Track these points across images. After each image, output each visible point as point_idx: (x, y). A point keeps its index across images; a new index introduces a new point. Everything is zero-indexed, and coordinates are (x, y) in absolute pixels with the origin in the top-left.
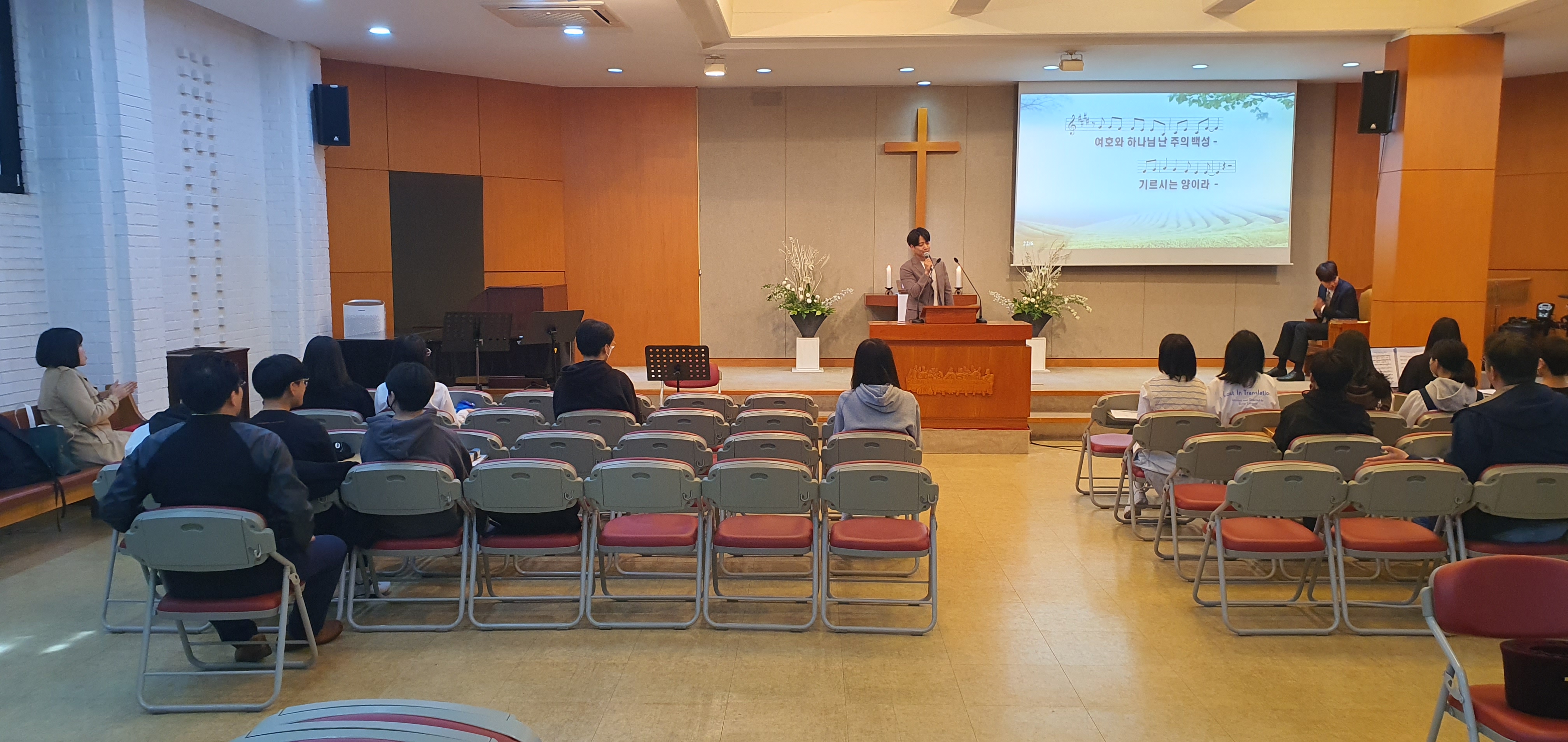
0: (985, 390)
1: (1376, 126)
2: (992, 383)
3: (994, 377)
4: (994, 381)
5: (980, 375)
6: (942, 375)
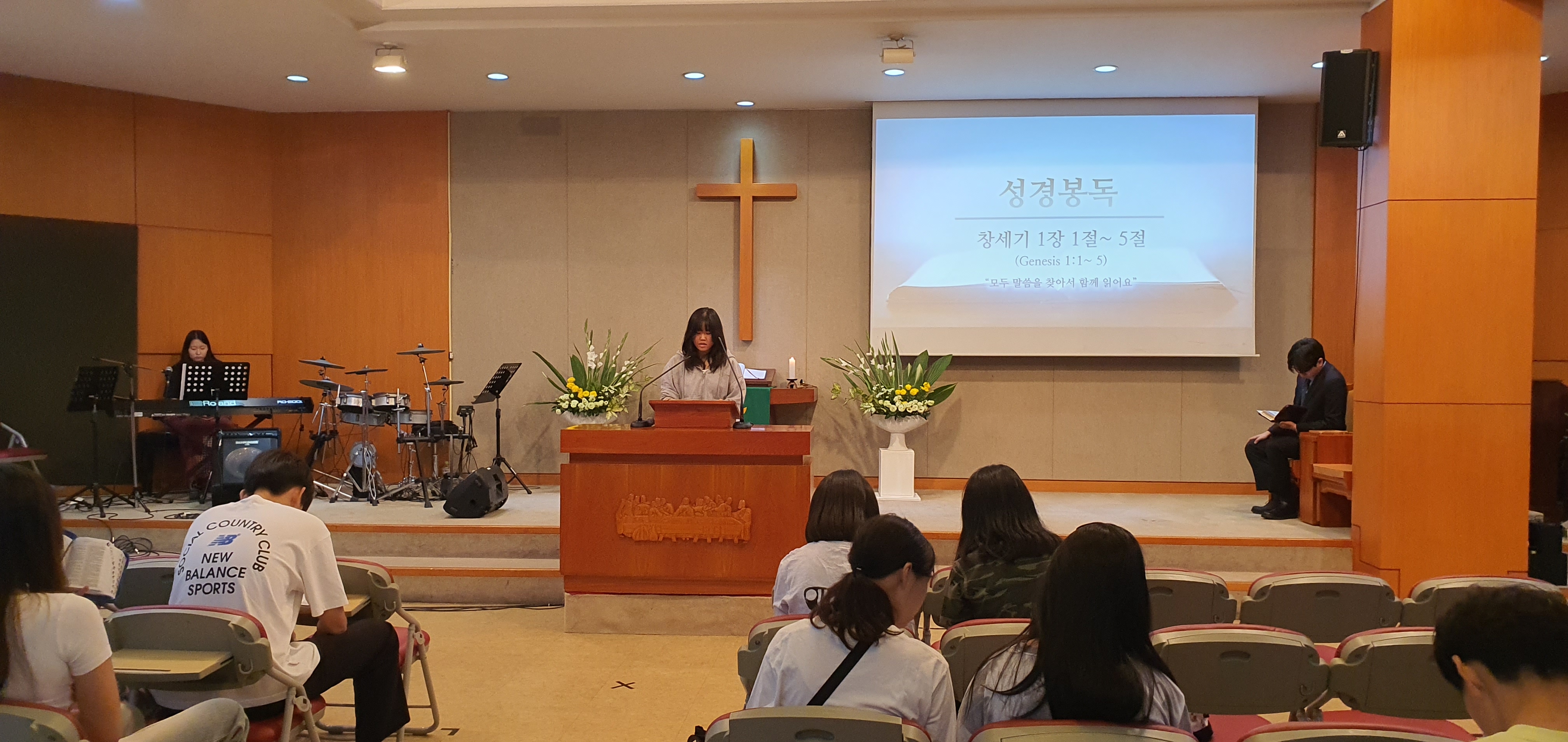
0: (738, 533)
1: (1346, 134)
2: (748, 524)
3: (752, 513)
4: (753, 518)
5: (730, 509)
6: (672, 509)
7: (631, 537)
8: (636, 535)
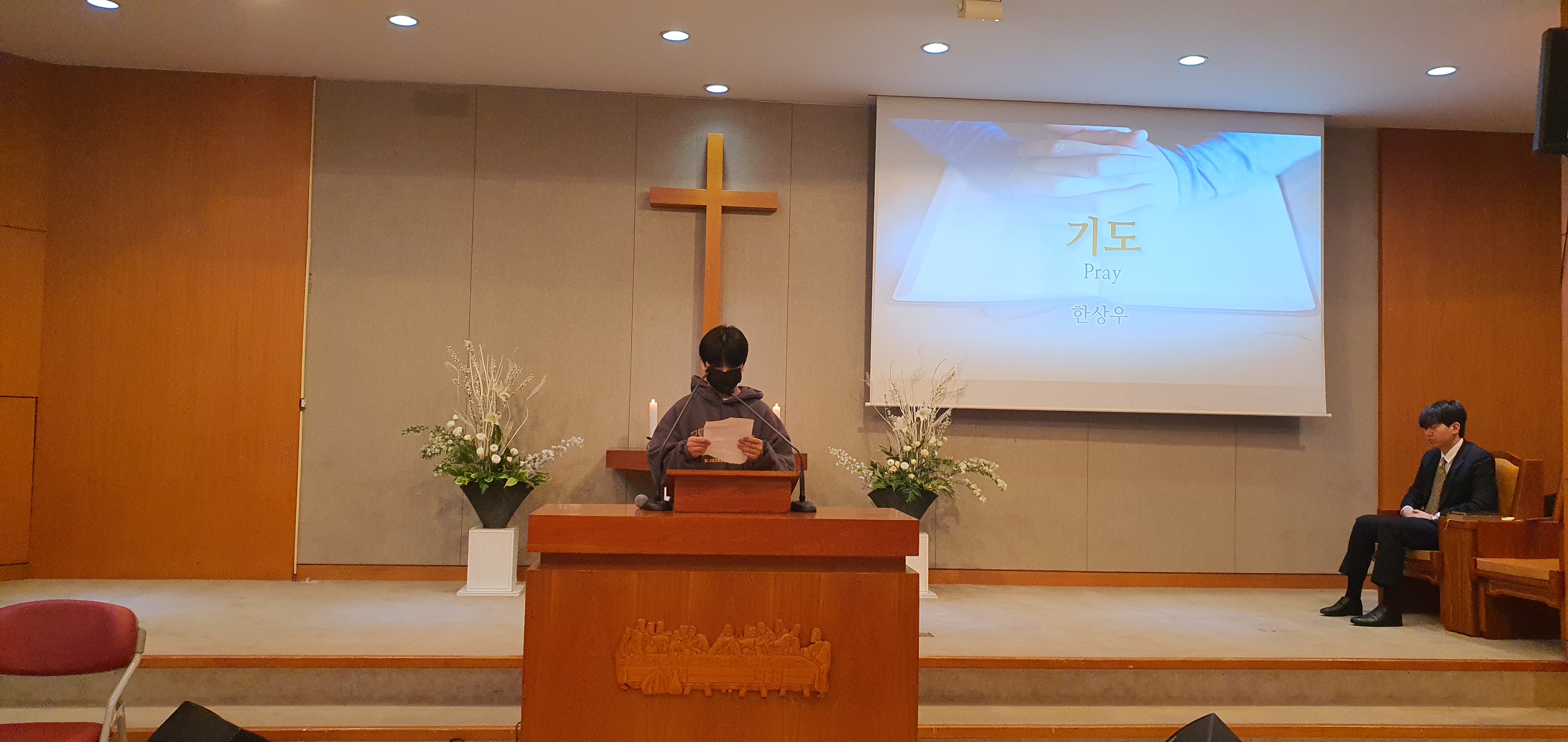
0: (810, 682)
2: (825, 666)
3: (832, 649)
4: (833, 657)
5: (797, 643)
6: (706, 643)
7: (640, 689)
8: (649, 683)
